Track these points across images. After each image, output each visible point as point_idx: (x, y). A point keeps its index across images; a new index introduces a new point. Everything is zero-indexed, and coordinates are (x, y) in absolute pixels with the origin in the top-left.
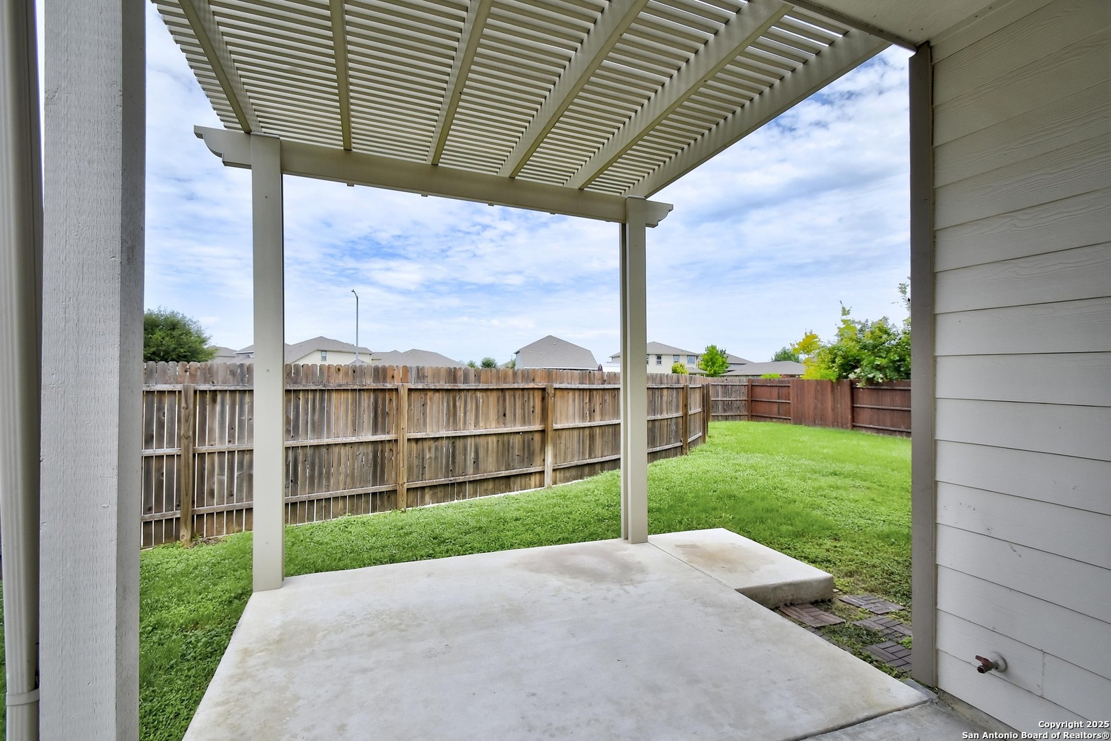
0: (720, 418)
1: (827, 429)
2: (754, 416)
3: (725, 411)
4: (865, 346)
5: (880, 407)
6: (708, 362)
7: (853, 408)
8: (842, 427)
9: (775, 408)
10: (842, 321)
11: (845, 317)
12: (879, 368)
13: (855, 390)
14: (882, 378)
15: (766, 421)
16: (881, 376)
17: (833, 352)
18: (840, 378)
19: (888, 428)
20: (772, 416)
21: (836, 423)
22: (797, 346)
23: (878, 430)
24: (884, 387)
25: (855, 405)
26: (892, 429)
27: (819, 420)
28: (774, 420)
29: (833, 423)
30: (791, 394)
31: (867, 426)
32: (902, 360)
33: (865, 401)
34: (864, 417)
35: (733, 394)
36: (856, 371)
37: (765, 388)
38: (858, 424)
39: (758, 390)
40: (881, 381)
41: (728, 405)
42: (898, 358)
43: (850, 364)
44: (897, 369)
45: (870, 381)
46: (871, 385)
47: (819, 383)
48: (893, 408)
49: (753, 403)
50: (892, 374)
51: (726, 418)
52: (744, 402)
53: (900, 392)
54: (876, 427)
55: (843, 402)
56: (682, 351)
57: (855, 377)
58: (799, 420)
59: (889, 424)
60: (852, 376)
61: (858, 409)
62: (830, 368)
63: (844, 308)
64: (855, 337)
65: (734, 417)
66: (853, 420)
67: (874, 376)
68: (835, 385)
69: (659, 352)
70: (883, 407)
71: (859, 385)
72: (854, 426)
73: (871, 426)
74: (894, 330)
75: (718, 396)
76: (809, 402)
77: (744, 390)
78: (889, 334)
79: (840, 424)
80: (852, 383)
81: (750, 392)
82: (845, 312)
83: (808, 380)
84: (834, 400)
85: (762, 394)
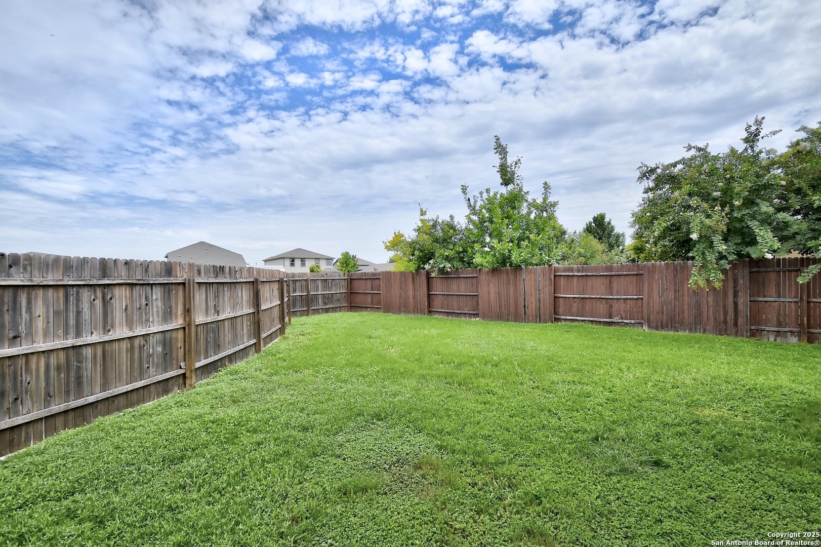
0: (321, 311)
1: (410, 316)
2: (353, 307)
3: (325, 304)
4: (437, 239)
5: (449, 293)
6: (343, 264)
7: (429, 295)
8: (421, 313)
9: (369, 298)
10: (421, 220)
11: (422, 217)
12: (447, 259)
13: (430, 279)
14: (450, 268)
15: (362, 311)
16: (450, 265)
17: (413, 245)
18: (418, 269)
19: (455, 311)
20: (367, 306)
21: (416, 310)
22: (388, 244)
23: (448, 314)
24: (452, 276)
25: (431, 293)
26: (458, 312)
27: (403, 308)
28: (369, 309)
29: (414, 310)
30: (381, 285)
31: (439, 310)
32: (465, 251)
33: (439, 288)
34: (437, 302)
35: (334, 288)
36: (430, 262)
37: (361, 281)
38: (433, 310)
39: (355, 283)
40: (449, 270)
41: (327, 299)
42: (461, 250)
43: (427, 256)
44: (461, 260)
45: (442, 271)
46: (443, 275)
47: (403, 274)
48: (459, 293)
49: (352, 295)
50: (458, 263)
51: (327, 311)
52: (344, 295)
53: (464, 279)
54: (447, 311)
55: (421, 290)
56: (322, 255)
57: (430, 267)
58: (388, 308)
59: (456, 308)
60: (427, 267)
61: (433, 296)
62: (410, 260)
63: (421, 209)
64: (428, 231)
65: (334, 310)
66: (429, 306)
67: (445, 267)
68: (415, 276)
69: (303, 257)
70: (452, 293)
71: (433, 275)
72: (430, 312)
73: (443, 310)
74: (458, 226)
75: (317, 290)
76: (396, 291)
77: (344, 283)
78: (455, 230)
79: (419, 310)
80: (428, 273)
81: (349, 285)
82: (423, 213)
83: (394, 272)
84: (414, 289)
85: (360, 287)
